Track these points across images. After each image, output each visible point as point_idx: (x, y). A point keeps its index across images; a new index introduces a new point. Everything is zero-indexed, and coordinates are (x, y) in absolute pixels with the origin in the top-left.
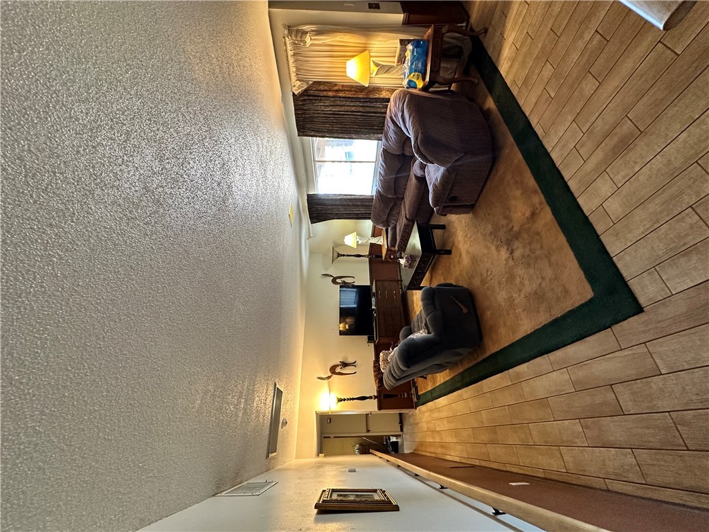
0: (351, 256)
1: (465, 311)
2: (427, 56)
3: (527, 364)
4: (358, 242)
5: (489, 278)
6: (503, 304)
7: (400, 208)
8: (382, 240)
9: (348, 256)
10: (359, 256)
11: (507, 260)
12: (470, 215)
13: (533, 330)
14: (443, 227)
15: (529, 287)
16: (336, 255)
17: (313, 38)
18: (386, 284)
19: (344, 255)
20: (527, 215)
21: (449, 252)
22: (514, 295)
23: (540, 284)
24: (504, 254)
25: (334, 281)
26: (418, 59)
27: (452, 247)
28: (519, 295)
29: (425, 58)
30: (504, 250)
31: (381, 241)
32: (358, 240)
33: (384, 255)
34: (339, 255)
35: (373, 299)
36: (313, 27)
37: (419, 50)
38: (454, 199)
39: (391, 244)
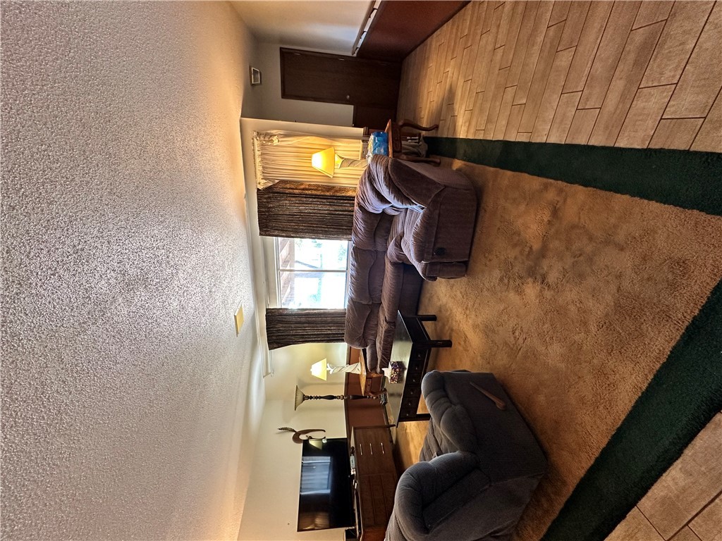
0: (321, 398)
1: (500, 404)
2: (388, 143)
3: (678, 464)
4: (328, 372)
5: (521, 341)
6: (563, 366)
7: (378, 317)
8: (359, 367)
9: (317, 398)
10: (332, 397)
11: (540, 295)
12: (464, 279)
13: (651, 377)
14: (433, 318)
15: (598, 309)
16: (300, 397)
17: (280, 140)
18: (370, 432)
19: (311, 398)
20: (546, 220)
21: (448, 344)
22: (576, 338)
23: (619, 289)
24: (531, 290)
25: (296, 439)
26: (379, 146)
27: (451, 336)
28: (587, 332)
29: (386, 144)
30: (530, 285)
31: (359, 369)
32: (329, 369)
33: (363, 388)
34: (305, 398)
35: (352, 458)
36: (282, 132)
37: (380, 138)
38: (441, 252)
39: (371, 365)
